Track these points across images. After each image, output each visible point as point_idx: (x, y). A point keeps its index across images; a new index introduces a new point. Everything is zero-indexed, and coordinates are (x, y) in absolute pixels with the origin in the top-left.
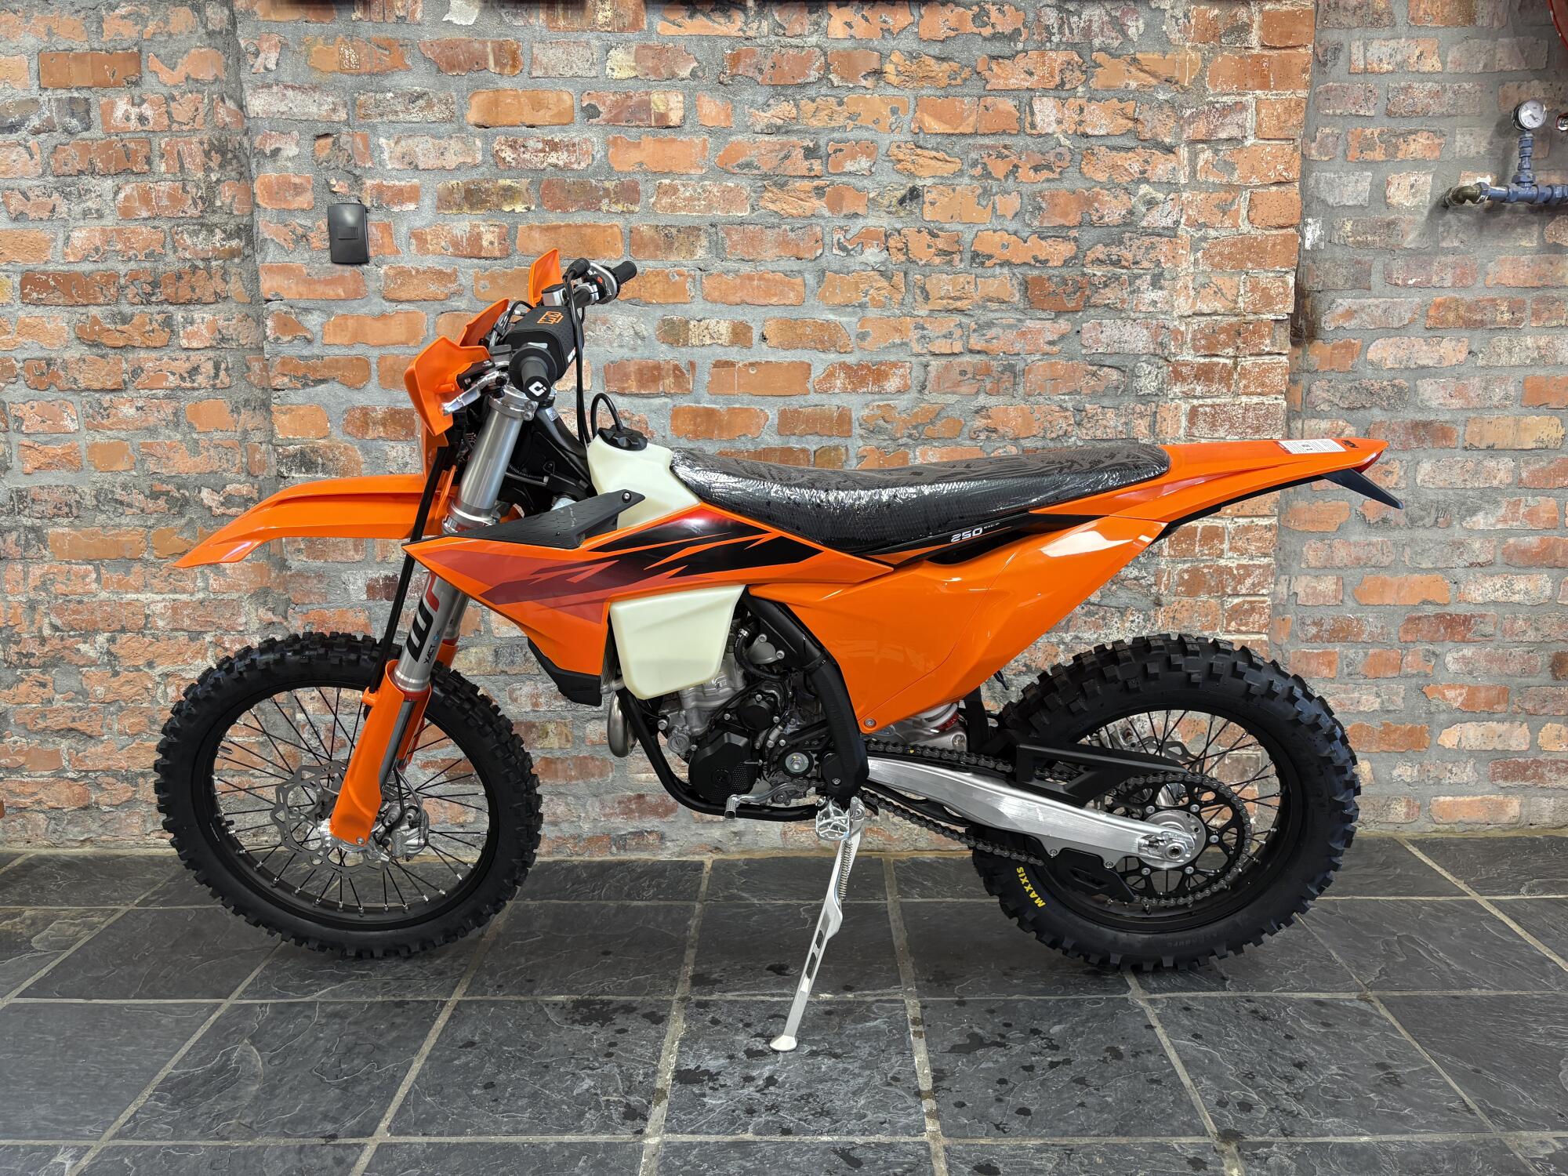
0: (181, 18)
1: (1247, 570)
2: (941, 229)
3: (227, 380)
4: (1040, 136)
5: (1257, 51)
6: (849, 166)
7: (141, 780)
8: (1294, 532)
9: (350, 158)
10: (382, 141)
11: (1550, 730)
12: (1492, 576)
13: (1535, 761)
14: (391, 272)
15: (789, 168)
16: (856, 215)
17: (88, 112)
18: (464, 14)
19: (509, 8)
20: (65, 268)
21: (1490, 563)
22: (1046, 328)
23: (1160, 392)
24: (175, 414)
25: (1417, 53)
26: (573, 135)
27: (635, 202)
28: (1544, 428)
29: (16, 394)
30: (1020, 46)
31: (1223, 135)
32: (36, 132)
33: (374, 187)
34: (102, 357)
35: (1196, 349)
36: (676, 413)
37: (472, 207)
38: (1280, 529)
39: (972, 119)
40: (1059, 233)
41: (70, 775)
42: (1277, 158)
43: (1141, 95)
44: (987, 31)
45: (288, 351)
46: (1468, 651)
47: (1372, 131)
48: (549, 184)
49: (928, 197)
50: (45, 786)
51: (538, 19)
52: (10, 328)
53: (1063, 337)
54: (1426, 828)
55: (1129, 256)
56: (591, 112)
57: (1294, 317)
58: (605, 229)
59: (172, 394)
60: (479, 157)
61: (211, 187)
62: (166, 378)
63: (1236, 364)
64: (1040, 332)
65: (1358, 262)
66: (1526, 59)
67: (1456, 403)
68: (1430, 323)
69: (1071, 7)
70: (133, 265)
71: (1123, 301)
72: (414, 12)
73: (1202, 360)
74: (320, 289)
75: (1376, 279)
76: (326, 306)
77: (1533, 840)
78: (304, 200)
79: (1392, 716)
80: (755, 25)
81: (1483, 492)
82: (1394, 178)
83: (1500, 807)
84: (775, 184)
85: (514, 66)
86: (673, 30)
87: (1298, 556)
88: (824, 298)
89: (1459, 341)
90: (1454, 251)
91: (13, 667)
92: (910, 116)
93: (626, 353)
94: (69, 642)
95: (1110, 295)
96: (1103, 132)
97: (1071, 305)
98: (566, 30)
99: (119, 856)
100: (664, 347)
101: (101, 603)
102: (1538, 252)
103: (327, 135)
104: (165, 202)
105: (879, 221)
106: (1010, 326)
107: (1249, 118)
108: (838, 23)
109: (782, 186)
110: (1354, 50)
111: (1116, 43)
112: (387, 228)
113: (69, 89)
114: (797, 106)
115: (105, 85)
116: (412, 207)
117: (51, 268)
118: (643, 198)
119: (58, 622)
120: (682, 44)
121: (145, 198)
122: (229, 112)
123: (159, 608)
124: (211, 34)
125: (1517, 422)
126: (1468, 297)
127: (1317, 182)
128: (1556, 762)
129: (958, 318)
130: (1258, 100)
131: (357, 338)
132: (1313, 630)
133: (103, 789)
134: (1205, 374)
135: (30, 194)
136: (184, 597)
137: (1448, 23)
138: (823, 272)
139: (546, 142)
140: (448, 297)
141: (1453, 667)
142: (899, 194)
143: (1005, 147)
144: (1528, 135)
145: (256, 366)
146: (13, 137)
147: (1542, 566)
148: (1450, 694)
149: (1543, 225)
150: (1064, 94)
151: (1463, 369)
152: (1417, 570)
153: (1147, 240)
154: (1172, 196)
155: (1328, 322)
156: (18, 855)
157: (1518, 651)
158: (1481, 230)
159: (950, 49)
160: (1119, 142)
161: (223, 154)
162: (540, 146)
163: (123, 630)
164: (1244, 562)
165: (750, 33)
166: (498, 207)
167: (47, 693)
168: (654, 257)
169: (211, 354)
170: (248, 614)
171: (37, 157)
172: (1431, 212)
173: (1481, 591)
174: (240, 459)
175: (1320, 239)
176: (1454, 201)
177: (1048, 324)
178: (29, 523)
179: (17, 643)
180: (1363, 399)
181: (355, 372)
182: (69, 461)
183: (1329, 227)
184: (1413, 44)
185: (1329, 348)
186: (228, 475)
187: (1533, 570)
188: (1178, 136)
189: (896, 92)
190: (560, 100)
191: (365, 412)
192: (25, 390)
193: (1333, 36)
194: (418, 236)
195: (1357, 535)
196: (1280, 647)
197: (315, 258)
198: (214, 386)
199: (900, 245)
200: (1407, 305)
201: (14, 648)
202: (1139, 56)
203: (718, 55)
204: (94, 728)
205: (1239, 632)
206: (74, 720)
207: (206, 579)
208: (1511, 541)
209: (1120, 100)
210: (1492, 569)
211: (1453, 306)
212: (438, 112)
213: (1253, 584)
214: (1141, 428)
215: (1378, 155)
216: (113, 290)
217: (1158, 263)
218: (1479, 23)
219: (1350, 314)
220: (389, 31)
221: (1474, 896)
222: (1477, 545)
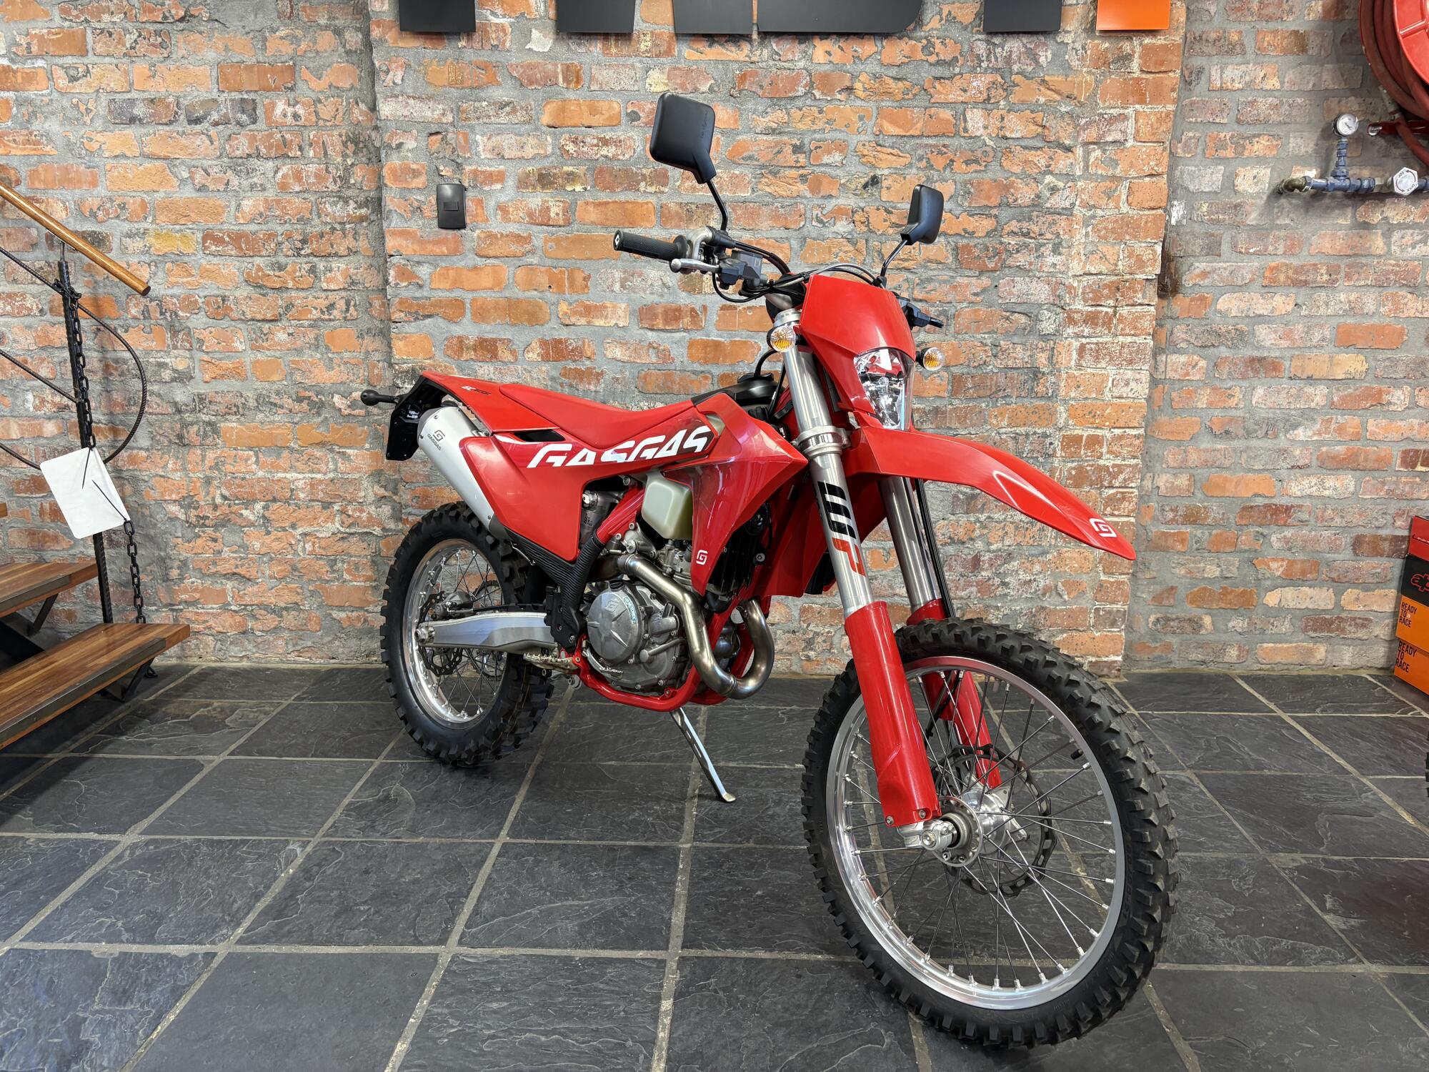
0: (326, 40)
1: (1120, 469)
2: (894, 208)
3: (355, 314)
4: (971, 138)
5: (1137, 74)
6: (826, 159)
7: (285, 613)
8: (1158, 440)
9: (454, 150)
10: (478, 137)
11: (1350, 595)
12: (1309, 475)
13: (1338, 618)
14: (482, 236)
15: (781, 160)
16: (831, 196)
17: (254, 110)
18: (542, 41)
19: (575, 39)
20: (236, 228)
21: (1308, 466)
22: (972, 283)
23: (1058, 333)
24: (316, 339)
25: (1262, 75)
26: (619, 133)
27: (665, 185)
28: (1352, 363)
29: (197, 322)
30: (957, 70)
31: (1110, 139)
32: (216, 124)
33: (471, 171)
34: (264, 295)
35: (1085, 300)
36: (692, 344)
37: (543, 187)
38: (1146, 436)
39: (919, 125)
40: (984, 212)
41: (233, 608)
42: (1151, 157)
43: (1049, 108)
44: (933, 59)
45: (405, 294)
46: (1288, 533)
47: (1225, 135)
48: (601, 170)
49: (885, 184)
50: (214, 615)
51: (596, 48)
52: (194, 272)
53: (984, 290)
54: (1254, 667)
55: (1036, 229)
56: (634, 117)
57: (1161, 277)
58: (642, 205)
59: (314, 324)
60: (550, 150)
61: (346, 169)
62: (311, 312)
63: (1115, 312)
64: (967, 286)
65: (1212, 235)
66: (1345, 81)
67: (1285, 343)
68: (1266, 282)
69: (997, 40)
70: (287, 227)
71: (1031, 264)
72: (504, 42)
73: (1090, 309)
74: (430, 247)
75: (1225, 248)
76: (433, 260)
77: (1334, 677)
78: (419, 182)
79: (1228, 581)
80: (758, 53)
81: (1302, 412)
82: (1241, 171)
83: (1310, 652)
84: (770, 172)
85: (578, 82)
86: (697, 56)
87: (1161, 458)
88: (804, 258)
89: (1287, 296)
90: (1286, 227)
91: (192, 526)
92: (872, 123)
93: (655, 298)
94: (234, 508)
95: (1022, 259)
96: (1018, 135)
97: (991, 265)
98: (617, 55)
99: (268, 669)
100: (684, 294)
101: (259, 480)
102: (1351, 228)
103: (437, 133)
104: (312, 180)
105: (848, 201)
106: (945, 282)
107: (1130, 126)
108: (822, 53)
109: (775, 174)
110: (1213, 73)
111: (1030, 69)
112: (480, 203)
113: (240, 92)
114: (788, 114)
115: (268, 89)
116: (499, 186)
117: (226, 227)
118: (671, 181)
119: (227, 493)
120: (703, 66)
121: (298, 176)
122: (361, 111)
123: (300, 484)
124: (348, 53)
125: (1331, 358)
126: (1295, 262)
127: (1182, 173)
128: (1354, 619)
129: (906, 275)
130: (1137, 112)
131: (457, 284)
132: (1171, 515)
133: (257, 619)
134: (1091, 319)
135: (210, 171)
136: (319, 476)
137: (1286, 52)
138: (805, 239)
139: (600, 139)
140: (524, 255)
141: (1276, 545)
142: (863, 181)
143: (944, 146)
144: (1344, 140)
145: (377, 303)
146: (198, 128)
147: (1348, 468)
148: (1274, 565)
149: (1355, 208)
150: (989, 106)
151: (1289, 319)
152: (1250, 470)
153: (1050, 218)
154: (1070, 184)
155: (1187, 281)
156: (194, 667)
157: (1327, 533)
158: (1307, 211)
159: (904, 72)
160: (1031, 143)
161: (356, 144)
162: (595, 141)
163: (274, 500)
164: (1118, 462)
165: (754, 59)
166: (563, 187)
167: (218, 546)
168: (679, 227)
169: (343, 294)
170: (366, 489)
171: (216, 143)
172: (1269, 197)
173: (1300, 487)
174: (363, 373)
175: (1183, 217)
176: (1287, 189)
177: (974, 280)
178: (206, 418)
179: (196, 508)
180: (1213, 340)
181: (454, 310)
182: (237, 373)
183: (1190, 208)
184: (1259, 69)
185: (1188, 300)
186: (355, 385)
187: (1340, 472)
188: (1075, 138)
189: (863, 104)
190: (610, 108)
191: (461, 340)
192: (205, 319)
193: (1197, 62)
194: (502, 208)
195: (1206, 443)
196: (1144, 527)
197: (427, 224)
198: (345, 318)
199: (863, 219)
200: (1249, 267)
201: (193, 513)
202: (1047, 78)
203: (730, 75)
204: (252, 573)
205: (1112, 515)
206: (237, 567)
207: (336, 463)
208: (1324, 449)
209: (1032, 112)
210: (1309, 471)
211: (1284, 269)
212: (520, 116)
213: (1125, 480)
214: (1042, 358)
215: (1229, 153)
216: (273, 245)
217: (1058, 235)
218: (1310, 52)
219: (1204, 274)
220: (485, 56)
221: (1280, 713)
222: (1297, 452)
